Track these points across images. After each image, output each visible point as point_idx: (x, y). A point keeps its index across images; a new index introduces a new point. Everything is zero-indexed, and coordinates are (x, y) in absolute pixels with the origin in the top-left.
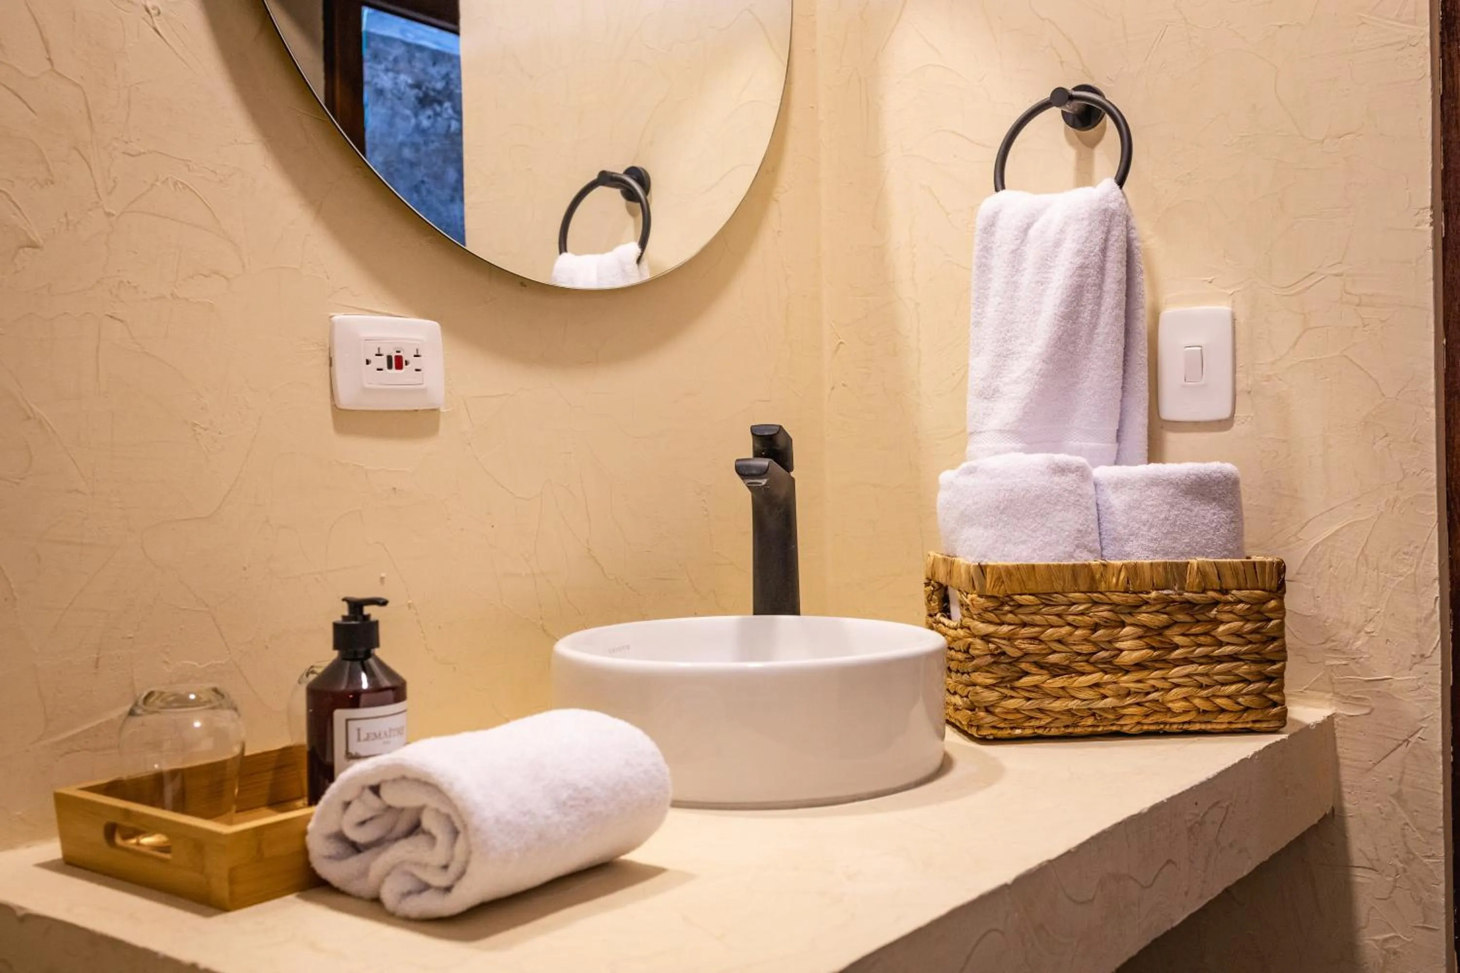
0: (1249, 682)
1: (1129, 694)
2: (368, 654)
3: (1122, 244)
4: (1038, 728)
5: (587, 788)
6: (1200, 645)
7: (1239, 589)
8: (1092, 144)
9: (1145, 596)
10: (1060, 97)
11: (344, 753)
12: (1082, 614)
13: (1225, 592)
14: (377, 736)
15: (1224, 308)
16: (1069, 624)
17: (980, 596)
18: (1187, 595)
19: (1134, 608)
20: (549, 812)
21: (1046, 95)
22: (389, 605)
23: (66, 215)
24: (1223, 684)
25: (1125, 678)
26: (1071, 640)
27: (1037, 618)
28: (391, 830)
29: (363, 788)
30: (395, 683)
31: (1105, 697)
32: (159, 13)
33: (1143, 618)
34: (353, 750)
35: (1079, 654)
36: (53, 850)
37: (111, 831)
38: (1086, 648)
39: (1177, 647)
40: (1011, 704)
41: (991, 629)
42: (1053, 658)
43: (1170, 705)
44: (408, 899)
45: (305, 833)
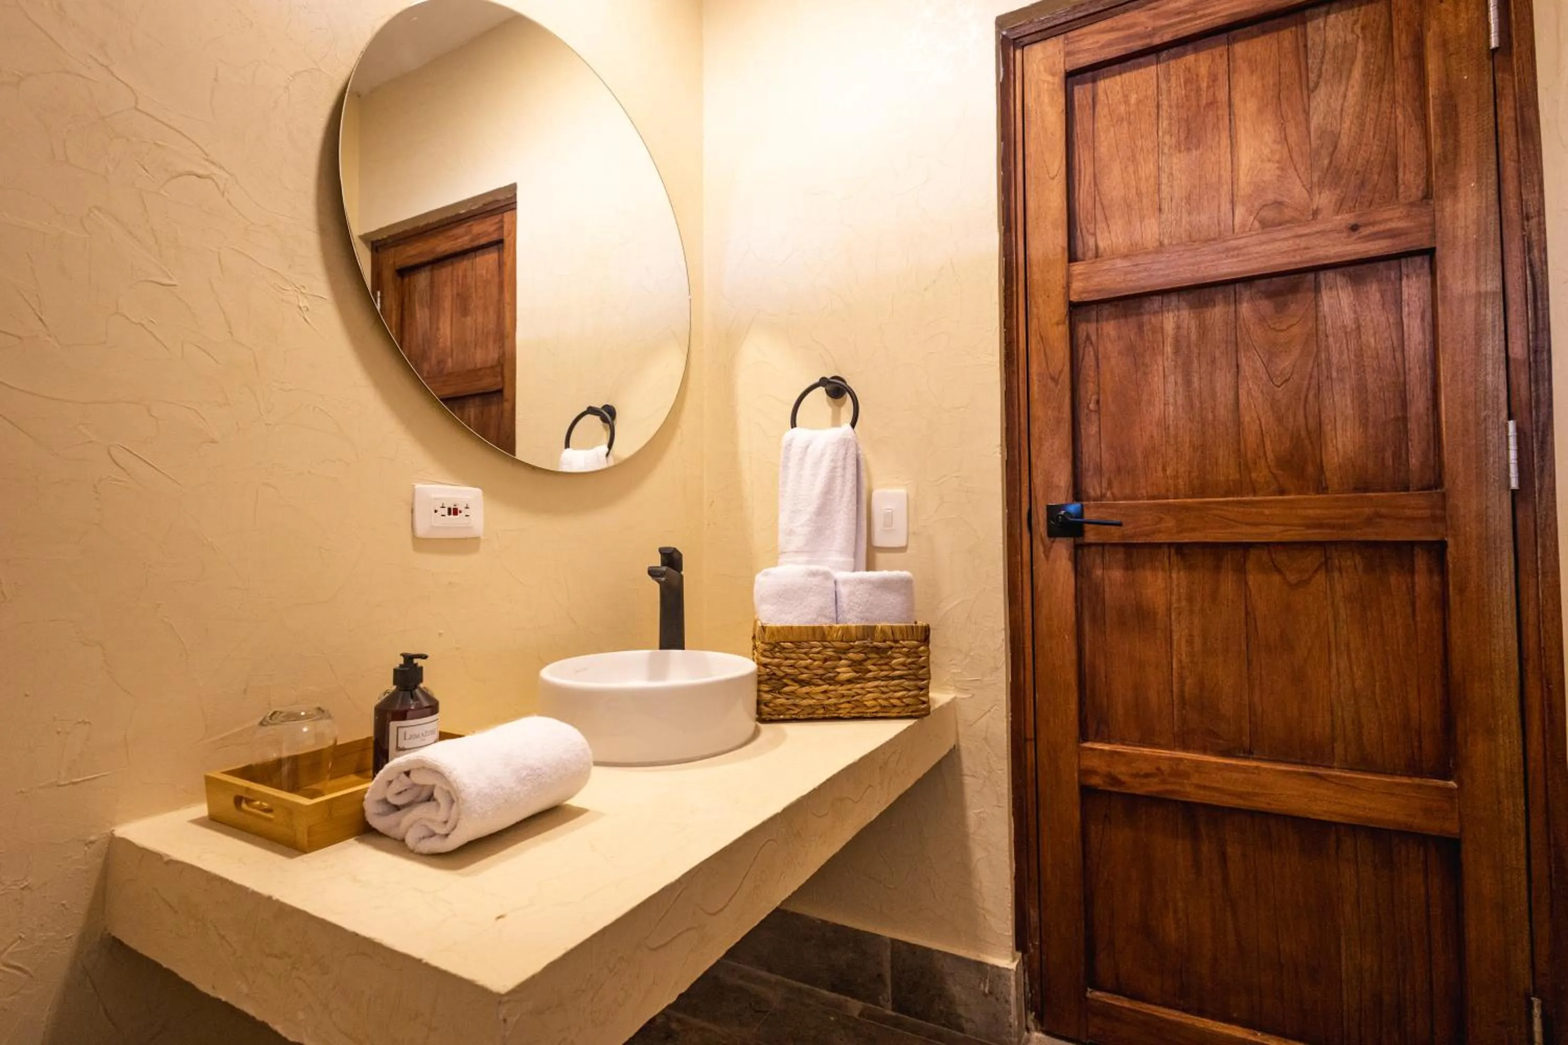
0: (910, 691)
1: (843, 696)
2: (416, 687)
3: (854, 456)
4: (794, 714)
5: (539, 769)
6: (882, 671)
7: (904, 640)
8: (840, 406)
9: (852, 643)
10: (823, 382)
11: (395, 747)
12: (819, 653)
13: (896, 641)
14: (417, 736)
15: (902, 491)
16: (811, 659)
17: (762, 643)
18: (875, 643)
19: (846, 651)
20: (514, 785)
21: (817, 380)
22: (428, 659)
23: (237, 424)
24: (895, 692)
25: (841, 688)
26: (811, 667)
27: (793, 655)
28: (418, 797)
29: (400, 773)
30: (432, 704)
31: (830, 698)
32: (308, 310)
33: (851, 655)
34: (400, 746)
35: (817, 675)
36: (202, 810)
37: (238, 801)
38: (820, 672)
39: (870, 671)
40: (779, 701)
41: (768, 660)
42: (804, 676)
43: (866, 703)
44: (423, 842)
45: (363, 800)
